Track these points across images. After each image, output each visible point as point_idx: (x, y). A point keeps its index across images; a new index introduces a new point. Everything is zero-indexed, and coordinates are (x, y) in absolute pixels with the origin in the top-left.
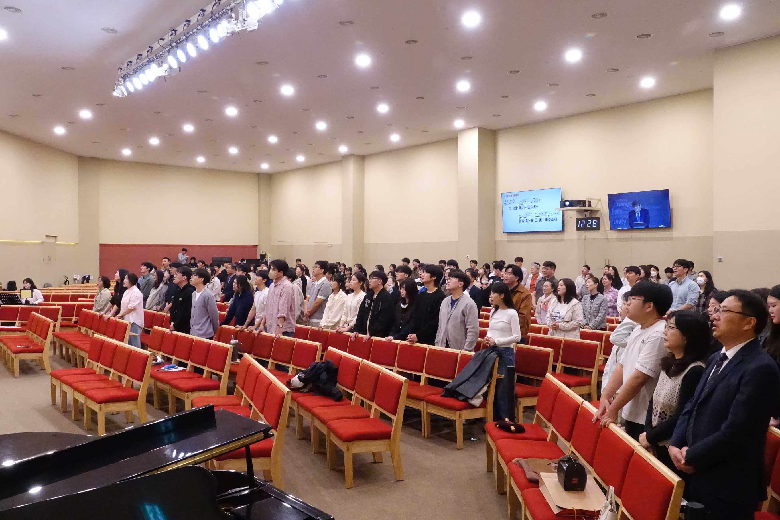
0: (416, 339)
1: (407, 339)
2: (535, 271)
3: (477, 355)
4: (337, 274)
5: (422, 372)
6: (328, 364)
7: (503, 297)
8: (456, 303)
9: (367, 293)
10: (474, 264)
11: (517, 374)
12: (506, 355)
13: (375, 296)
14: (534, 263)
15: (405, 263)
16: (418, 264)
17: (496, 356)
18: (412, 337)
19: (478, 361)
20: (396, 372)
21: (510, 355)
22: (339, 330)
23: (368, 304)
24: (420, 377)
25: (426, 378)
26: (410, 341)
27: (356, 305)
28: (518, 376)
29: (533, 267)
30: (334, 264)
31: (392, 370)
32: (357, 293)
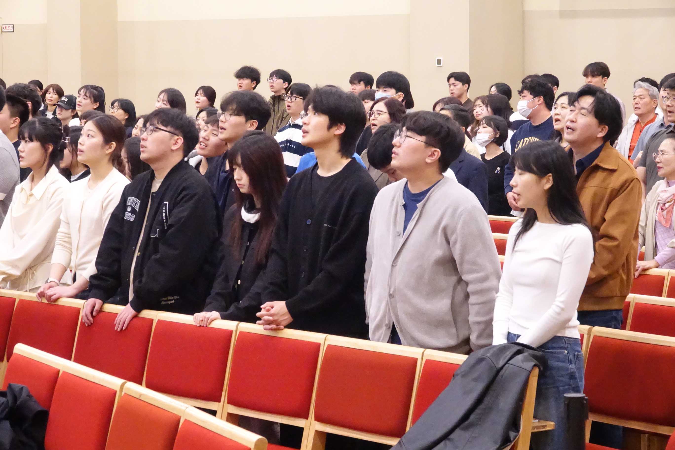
0: (287, 318)
1: (259, 319)
2: (646, 104)
3: (473, 361)
4: (36, 119)
5: (306, 416)
6: (15, 398)
7: (548, 186)
8: (419, 205)
9: (132, 176)
10: (459, 85)
11: (592, 418)
12: (559, 360)
13: (156, 186)
14: (644, 80)
15: (246, 82)
16: (286, 85)
17: (529, 365)
18: (272, 311)
19: (475, 380)
20: (225, 415)
21: (570, 362)
22: (49, 292)
23: (133, 211)
24: (300, 431)
25: (319, 433)
26: (269, 323)
27: (96, 215)
28: (594, 424)
29: (639, 91)
30: (24, 87)
31: (213, 413)
32: (101, 177)
